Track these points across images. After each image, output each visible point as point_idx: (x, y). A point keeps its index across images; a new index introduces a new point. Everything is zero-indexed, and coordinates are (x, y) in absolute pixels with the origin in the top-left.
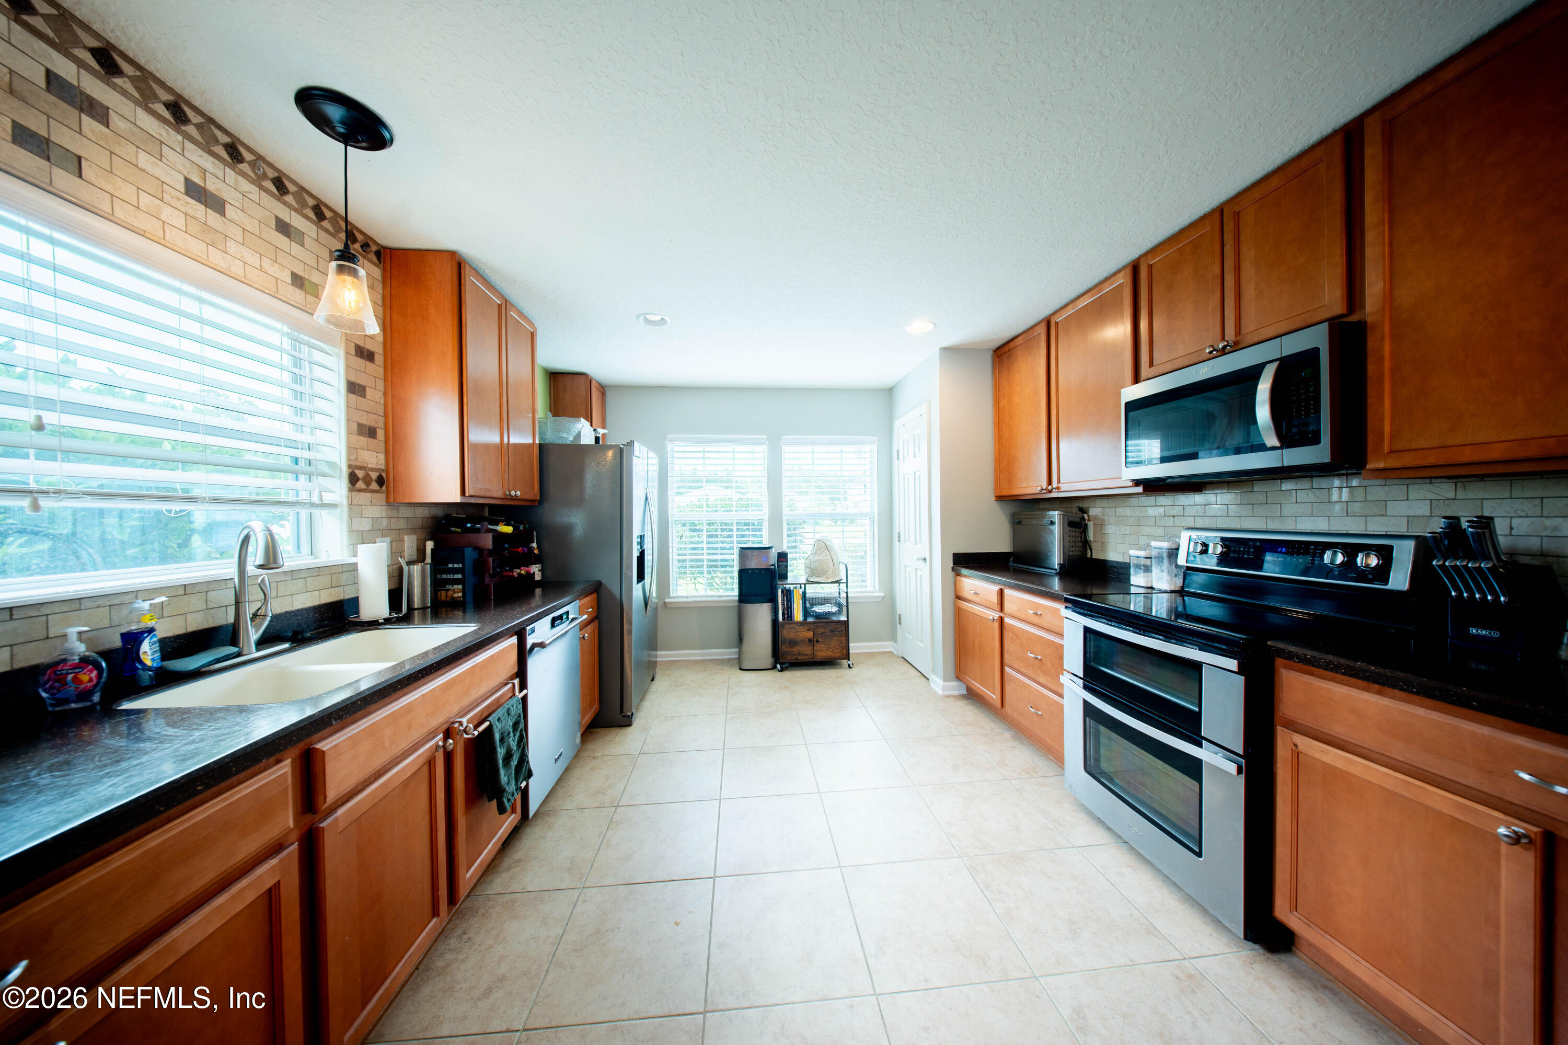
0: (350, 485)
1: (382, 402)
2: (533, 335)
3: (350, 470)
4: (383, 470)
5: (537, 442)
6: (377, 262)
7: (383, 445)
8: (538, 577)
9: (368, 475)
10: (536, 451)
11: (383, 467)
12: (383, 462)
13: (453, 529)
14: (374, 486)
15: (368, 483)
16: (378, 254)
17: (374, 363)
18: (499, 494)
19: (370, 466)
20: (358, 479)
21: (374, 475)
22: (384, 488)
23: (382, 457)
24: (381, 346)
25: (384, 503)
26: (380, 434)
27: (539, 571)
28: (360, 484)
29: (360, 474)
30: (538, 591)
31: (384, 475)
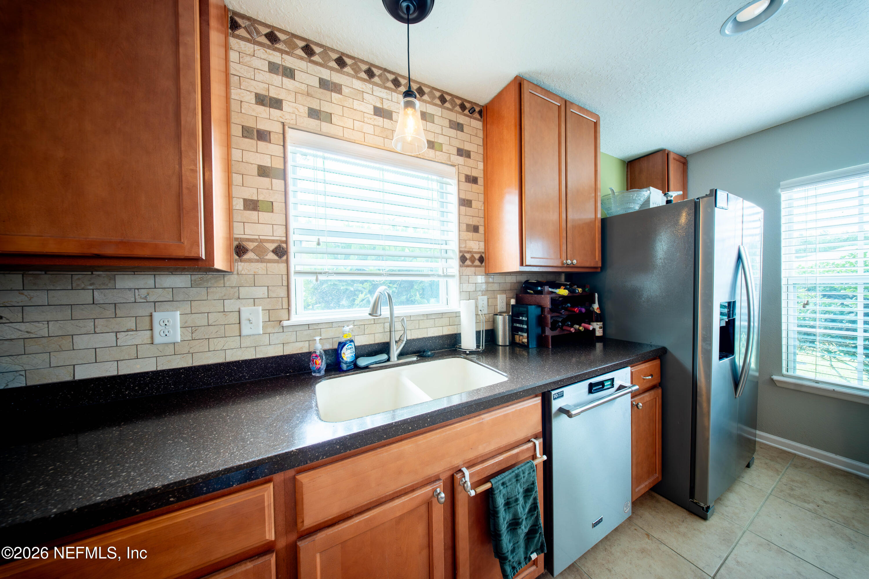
0: (461, 263)
1: (483, 208)
2: (596, 124)
3: (461, 254)
4: (483, 252)
5: (599, 216)
6: (479, 118)
7: (483, 236)
8: (599, 333)
9: (473, 256)
10: (598, 224)
11: (483, 251)
12: (483, 247)
13: (529, 291)
14: (477, 263)
15: (473, 261)
16: (480, 113)
17: (477, 184)
18: (557, 263)
19: (474, 250)
20: (466, 259)
21: (477, 256)
22: (483, 264)
23: (482, 244)
24: (482, 172)
25: (484, 274)
26: (481, 229)
27: (600, 328)
28: (468, 262)
29: (468, 256)
30: (599, 346)
31: (483, 255)
